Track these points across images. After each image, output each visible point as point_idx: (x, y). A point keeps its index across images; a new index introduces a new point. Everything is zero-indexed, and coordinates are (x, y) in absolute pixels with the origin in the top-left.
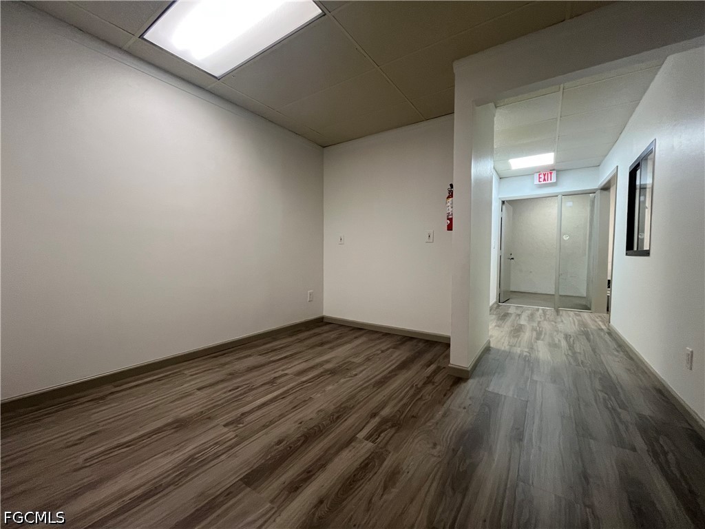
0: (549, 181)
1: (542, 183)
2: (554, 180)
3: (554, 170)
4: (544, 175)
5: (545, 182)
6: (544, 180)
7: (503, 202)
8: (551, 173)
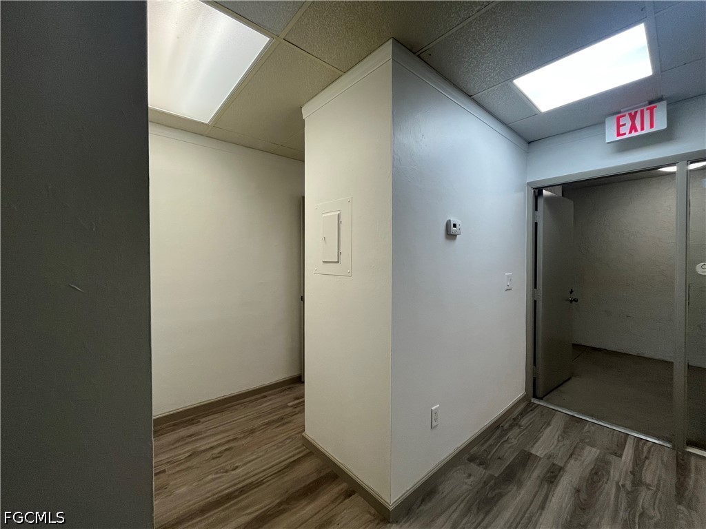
0: (647, 130)
1: (628, 136)
2: (661, 123)
3: (660, 100)
4: (633, 118)
5: (634, 134)
6: (633, 128)
7: (538, 192)
8: (651, 110)
